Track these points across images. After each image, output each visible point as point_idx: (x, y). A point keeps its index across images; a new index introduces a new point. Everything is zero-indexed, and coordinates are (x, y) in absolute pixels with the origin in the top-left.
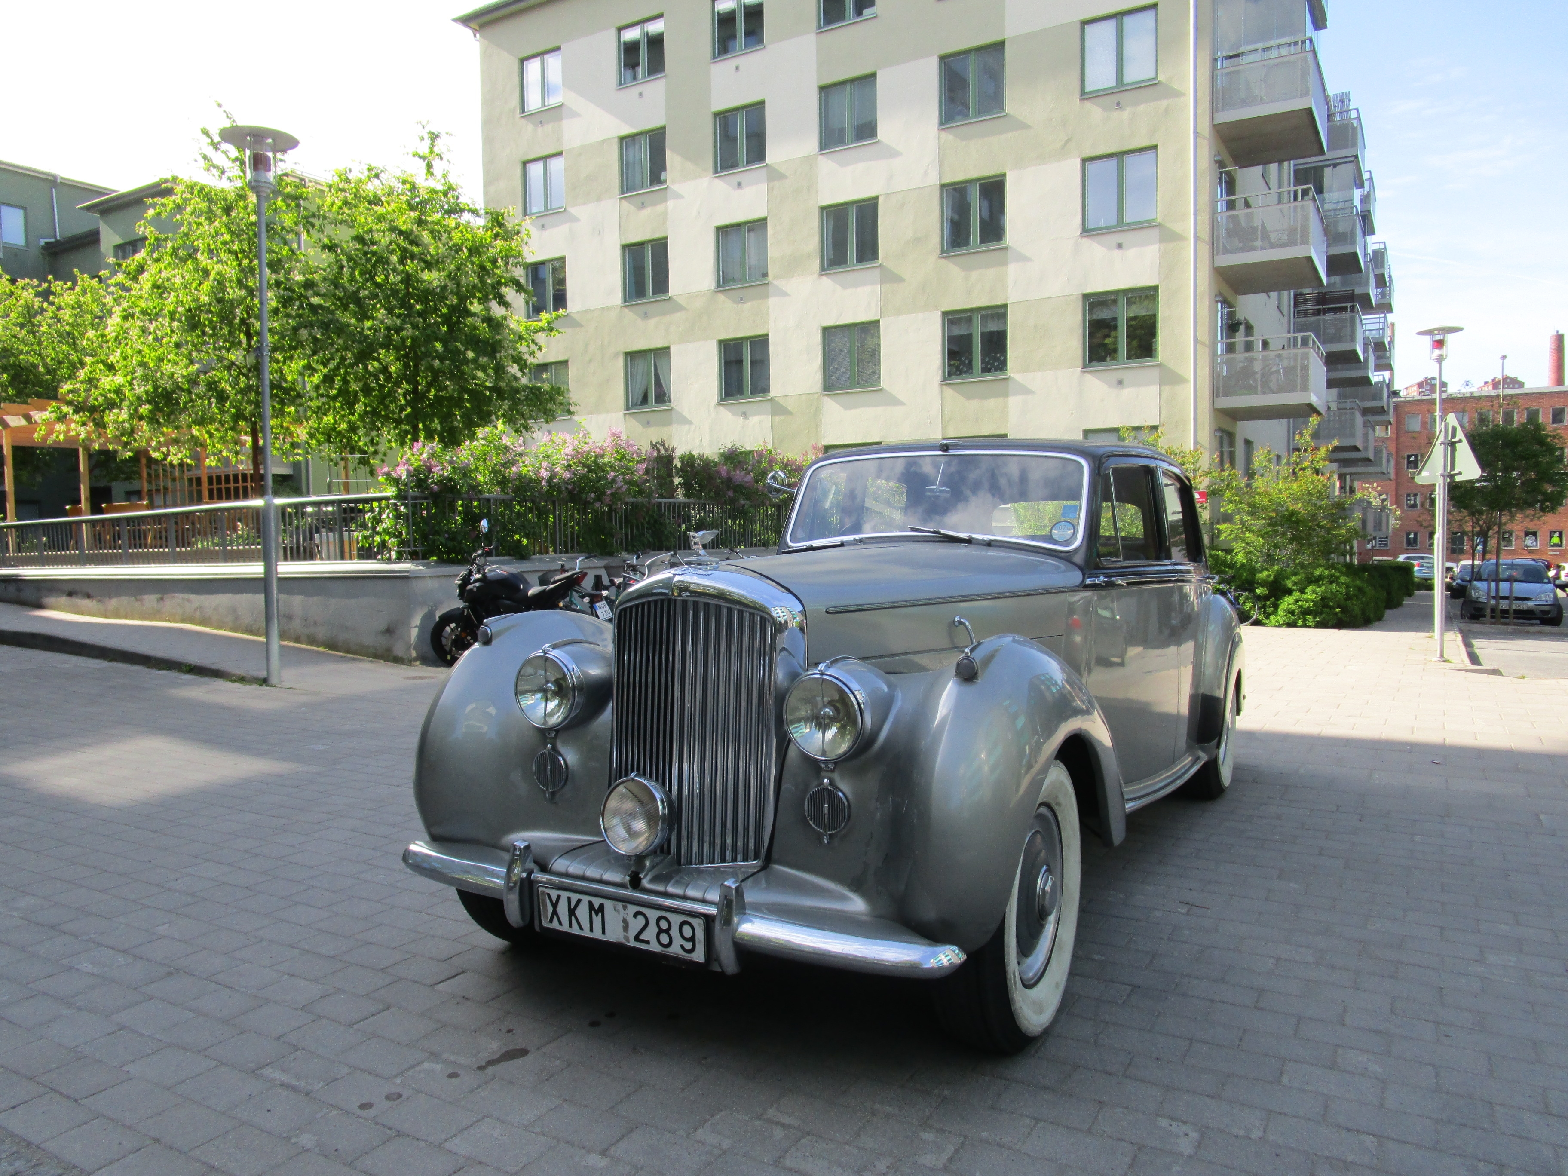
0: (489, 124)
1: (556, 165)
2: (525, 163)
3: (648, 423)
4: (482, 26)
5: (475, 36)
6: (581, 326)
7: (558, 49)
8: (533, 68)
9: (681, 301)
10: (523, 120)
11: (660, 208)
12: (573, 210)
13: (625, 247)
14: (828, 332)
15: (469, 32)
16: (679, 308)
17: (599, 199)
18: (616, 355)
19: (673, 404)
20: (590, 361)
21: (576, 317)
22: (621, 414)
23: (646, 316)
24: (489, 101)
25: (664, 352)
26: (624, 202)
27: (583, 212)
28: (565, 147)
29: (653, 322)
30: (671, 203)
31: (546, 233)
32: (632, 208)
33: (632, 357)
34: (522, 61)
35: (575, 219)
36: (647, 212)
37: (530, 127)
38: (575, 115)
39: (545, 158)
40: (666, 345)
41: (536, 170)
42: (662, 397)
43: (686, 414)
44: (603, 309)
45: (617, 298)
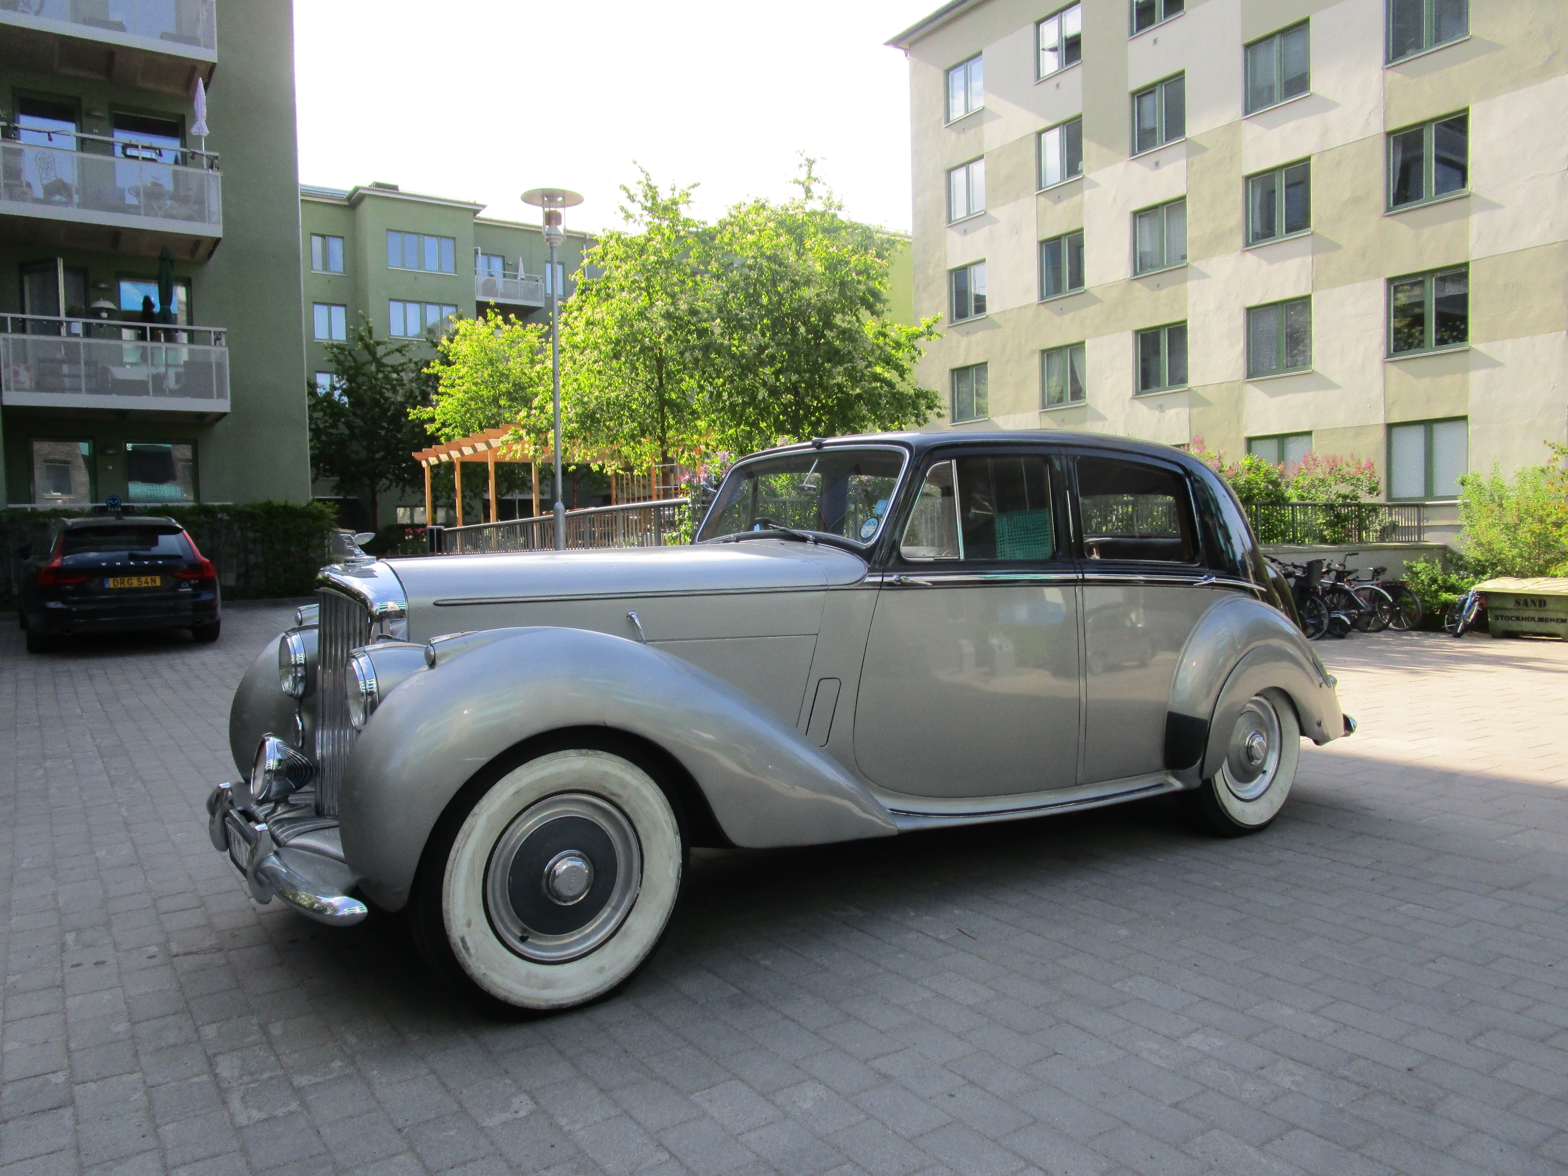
0: (918, 137)
1: (978, 169)
2: (949, 172)
3: (1063, 420)
4: (912, 44)
5: (906, 55)
6: (1000, 327)
7: (979, 54)
8: (958, 77)
9: (1097, 293)
10: (947, 129)
11: (1076, 199)
12: (992, 213)
13: (1041, 243)
14: (1252, 312)
15: (901, 52)
16: (1095, 300)
17: (1017, 198)
18: (1033, 353)
19: (1088, 400)
20: (1008, 361)
21: (995, 318)
22: (1037, 412)
23: (1061, 312)
24: (917, 117)
25: (1078, 348)
26: (1041, 198)
27: (1001, 213)
28: (986, 150)
29: (1067, 317)
30: (1087, 193)
31: (968, 238)
32: (1049, 203)
33: (1048, 354)
34: (947, 72)
35: (995, 221)
36: (1064, 204)
37: (954, 135)
38: (995, 116)
39: (966, 164)
40: (1081, 340)
41: (959, 176)
42: (1077, 393)
43: (1100, 409)
44: (1020, 308)
45: (1034, 296)
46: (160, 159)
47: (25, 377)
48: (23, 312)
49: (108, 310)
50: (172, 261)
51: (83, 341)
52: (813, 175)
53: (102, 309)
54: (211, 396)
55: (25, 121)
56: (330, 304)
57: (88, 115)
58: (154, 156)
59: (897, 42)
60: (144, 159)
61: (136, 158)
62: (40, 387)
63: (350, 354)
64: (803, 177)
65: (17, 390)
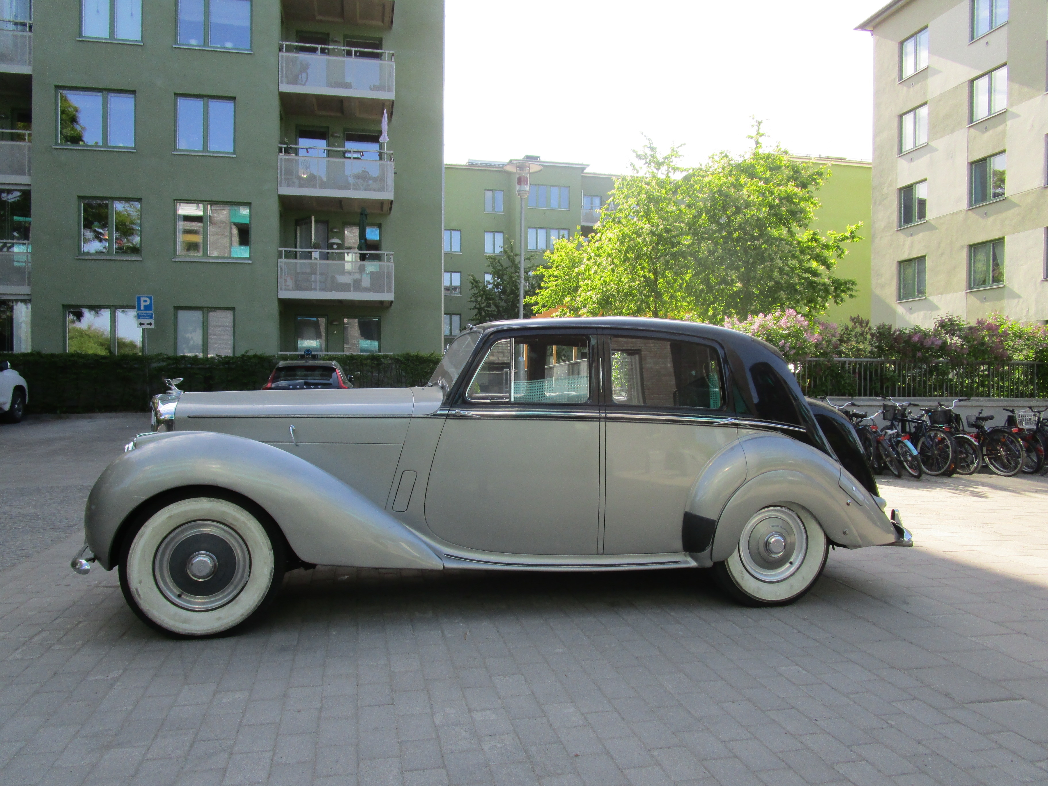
0: (878, 93)
1: (923, 112)
2: (901, 116)
3: (985, 299)
4: (875, 27)
5: (872, 35)
6: (936, 229)
7: (926, 27)
8: (909, 46)
9: (1015, 200)
10: (900, 85)
11: (1000, 128)
12: (932, 144)
13: (971, 164)
15: (869, 33)
16: (1014, 205)
17: (953, 131)
18: (962, 247)
19: (1006, 283)
20: (942, 254)
21: (933, 222)
22: (964, 293)
23: (986, 215)
24: (878, 78)
25: (998, 243)
26: (972, 130)
27: (939, 144)
28: (929, 97)
29: (991, 219)
30: (1009, 123)
31: (914, 164)
32: (978, 133)
33: (974, 248)
34: (902, 43)
35: (935, 150)
36: (988, 134)
37: (905, 89)
38: (937, 72)
39: (914, 109)
40: (1001, 236)
41: (908, 120)
42: (998, 277)
43: (1016, 290)
44: (953, 214)
45: (964, 204)
46: (363, 158)
47: (290, 283)
48: (296, 247)
49: (337, 244)
50: (366, 215)
51: (318, 262)
52: (761, 131)
53: (334, 244)
54: (383, 292)
55: (304, 143)
56: (494, 232)
57: (332, 136)
58: (359, 156)
59: (863, 27)
60: (354, 158)
61: (350, 158)
62: (298, 288)
63: (499, 262)
64: (754, 134)
65: (285, 290)
